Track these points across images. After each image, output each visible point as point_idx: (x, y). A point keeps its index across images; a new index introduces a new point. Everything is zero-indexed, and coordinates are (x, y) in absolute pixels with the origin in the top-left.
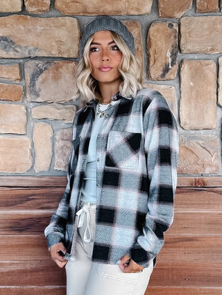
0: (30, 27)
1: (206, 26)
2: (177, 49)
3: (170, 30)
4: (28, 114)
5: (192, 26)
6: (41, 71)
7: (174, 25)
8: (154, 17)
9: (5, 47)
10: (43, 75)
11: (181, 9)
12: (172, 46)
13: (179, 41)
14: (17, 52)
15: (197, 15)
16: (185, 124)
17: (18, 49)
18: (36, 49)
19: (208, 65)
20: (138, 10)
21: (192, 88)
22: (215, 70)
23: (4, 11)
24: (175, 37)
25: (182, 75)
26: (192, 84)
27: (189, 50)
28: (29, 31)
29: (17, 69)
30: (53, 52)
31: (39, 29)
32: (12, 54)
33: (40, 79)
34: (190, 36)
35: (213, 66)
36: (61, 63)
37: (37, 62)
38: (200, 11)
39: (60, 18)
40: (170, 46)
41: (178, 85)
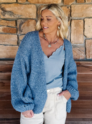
0: (19, 8)
1: (80, 8)
2: (70, 16)
3: (68, 9)
4: (18, 38)
5: (75, 8)
6: (23, 23)
7: (69, 7)
8: (62, 4)
9: (10, 15)
10: (24, 24)
11: (72, 2)
12: (68, 15)
13: (71, 13)
14: (15, 16)
15: (77, 3)
16: (73, 42)
17: (15, 15)
18: (21, 15)
19: (81, 21)
20: (57, 2)
21: (75, 30)
22: (83, 23)
23: (10, 2)
24: (69, 11)
25: (72, 25)
26: (75, 28)
27: (74, 16)
28: (19, 9)
29: (14, 22)
30: (27, 17)
31: (22, 8)
32: (13, 17)
33: (22, 26)
34: (74, 11)
35: (83, 22)
36: (30, 20)
37: (21, 20)
38: (78, 2)
39: (30, 5)
40: (68, 14)
41: (70, 28)
